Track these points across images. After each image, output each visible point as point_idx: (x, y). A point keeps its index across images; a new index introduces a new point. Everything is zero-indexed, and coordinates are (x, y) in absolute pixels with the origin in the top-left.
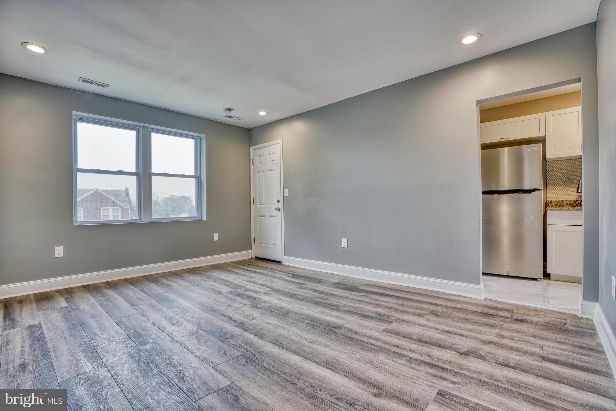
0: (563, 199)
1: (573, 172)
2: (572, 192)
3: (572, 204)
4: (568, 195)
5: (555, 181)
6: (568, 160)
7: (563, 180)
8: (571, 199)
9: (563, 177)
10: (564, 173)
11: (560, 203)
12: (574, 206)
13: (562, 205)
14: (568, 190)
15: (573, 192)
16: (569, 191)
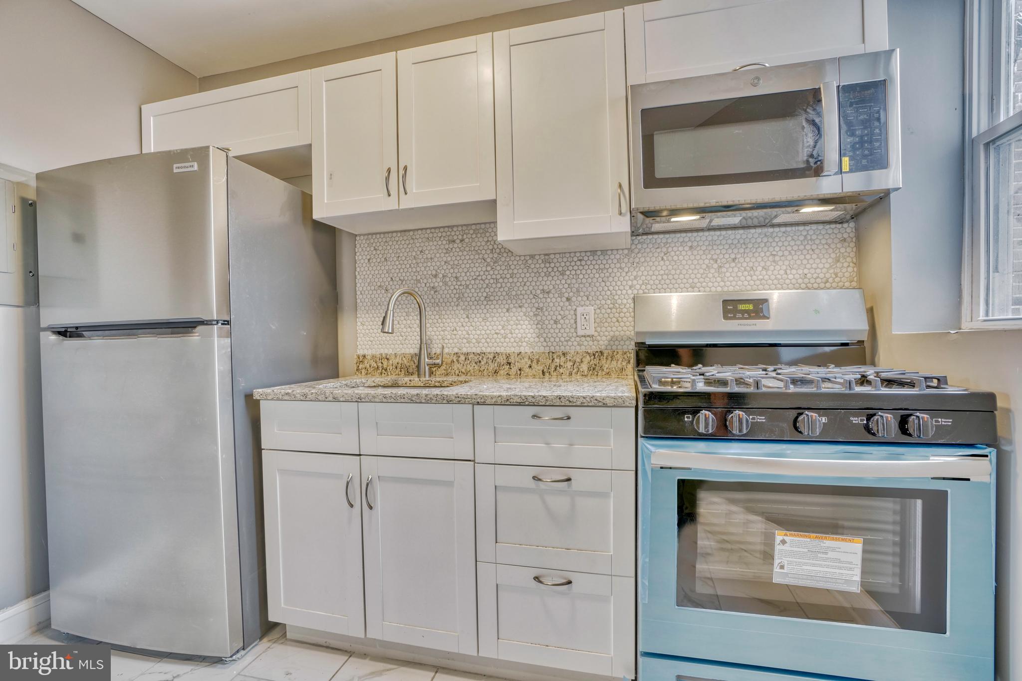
0: (387, 351)
1: (410, 270)
2: (409, 330)
3: (408, 364)
4: (400, 338)
5: (373, 296)
6: (401, 231)
8: (403, 351)
9: (391, 283)
11: (382, 363)
12: (411, 370)
14: (400, 322)
15: (411, 328)
16: (403, 326)
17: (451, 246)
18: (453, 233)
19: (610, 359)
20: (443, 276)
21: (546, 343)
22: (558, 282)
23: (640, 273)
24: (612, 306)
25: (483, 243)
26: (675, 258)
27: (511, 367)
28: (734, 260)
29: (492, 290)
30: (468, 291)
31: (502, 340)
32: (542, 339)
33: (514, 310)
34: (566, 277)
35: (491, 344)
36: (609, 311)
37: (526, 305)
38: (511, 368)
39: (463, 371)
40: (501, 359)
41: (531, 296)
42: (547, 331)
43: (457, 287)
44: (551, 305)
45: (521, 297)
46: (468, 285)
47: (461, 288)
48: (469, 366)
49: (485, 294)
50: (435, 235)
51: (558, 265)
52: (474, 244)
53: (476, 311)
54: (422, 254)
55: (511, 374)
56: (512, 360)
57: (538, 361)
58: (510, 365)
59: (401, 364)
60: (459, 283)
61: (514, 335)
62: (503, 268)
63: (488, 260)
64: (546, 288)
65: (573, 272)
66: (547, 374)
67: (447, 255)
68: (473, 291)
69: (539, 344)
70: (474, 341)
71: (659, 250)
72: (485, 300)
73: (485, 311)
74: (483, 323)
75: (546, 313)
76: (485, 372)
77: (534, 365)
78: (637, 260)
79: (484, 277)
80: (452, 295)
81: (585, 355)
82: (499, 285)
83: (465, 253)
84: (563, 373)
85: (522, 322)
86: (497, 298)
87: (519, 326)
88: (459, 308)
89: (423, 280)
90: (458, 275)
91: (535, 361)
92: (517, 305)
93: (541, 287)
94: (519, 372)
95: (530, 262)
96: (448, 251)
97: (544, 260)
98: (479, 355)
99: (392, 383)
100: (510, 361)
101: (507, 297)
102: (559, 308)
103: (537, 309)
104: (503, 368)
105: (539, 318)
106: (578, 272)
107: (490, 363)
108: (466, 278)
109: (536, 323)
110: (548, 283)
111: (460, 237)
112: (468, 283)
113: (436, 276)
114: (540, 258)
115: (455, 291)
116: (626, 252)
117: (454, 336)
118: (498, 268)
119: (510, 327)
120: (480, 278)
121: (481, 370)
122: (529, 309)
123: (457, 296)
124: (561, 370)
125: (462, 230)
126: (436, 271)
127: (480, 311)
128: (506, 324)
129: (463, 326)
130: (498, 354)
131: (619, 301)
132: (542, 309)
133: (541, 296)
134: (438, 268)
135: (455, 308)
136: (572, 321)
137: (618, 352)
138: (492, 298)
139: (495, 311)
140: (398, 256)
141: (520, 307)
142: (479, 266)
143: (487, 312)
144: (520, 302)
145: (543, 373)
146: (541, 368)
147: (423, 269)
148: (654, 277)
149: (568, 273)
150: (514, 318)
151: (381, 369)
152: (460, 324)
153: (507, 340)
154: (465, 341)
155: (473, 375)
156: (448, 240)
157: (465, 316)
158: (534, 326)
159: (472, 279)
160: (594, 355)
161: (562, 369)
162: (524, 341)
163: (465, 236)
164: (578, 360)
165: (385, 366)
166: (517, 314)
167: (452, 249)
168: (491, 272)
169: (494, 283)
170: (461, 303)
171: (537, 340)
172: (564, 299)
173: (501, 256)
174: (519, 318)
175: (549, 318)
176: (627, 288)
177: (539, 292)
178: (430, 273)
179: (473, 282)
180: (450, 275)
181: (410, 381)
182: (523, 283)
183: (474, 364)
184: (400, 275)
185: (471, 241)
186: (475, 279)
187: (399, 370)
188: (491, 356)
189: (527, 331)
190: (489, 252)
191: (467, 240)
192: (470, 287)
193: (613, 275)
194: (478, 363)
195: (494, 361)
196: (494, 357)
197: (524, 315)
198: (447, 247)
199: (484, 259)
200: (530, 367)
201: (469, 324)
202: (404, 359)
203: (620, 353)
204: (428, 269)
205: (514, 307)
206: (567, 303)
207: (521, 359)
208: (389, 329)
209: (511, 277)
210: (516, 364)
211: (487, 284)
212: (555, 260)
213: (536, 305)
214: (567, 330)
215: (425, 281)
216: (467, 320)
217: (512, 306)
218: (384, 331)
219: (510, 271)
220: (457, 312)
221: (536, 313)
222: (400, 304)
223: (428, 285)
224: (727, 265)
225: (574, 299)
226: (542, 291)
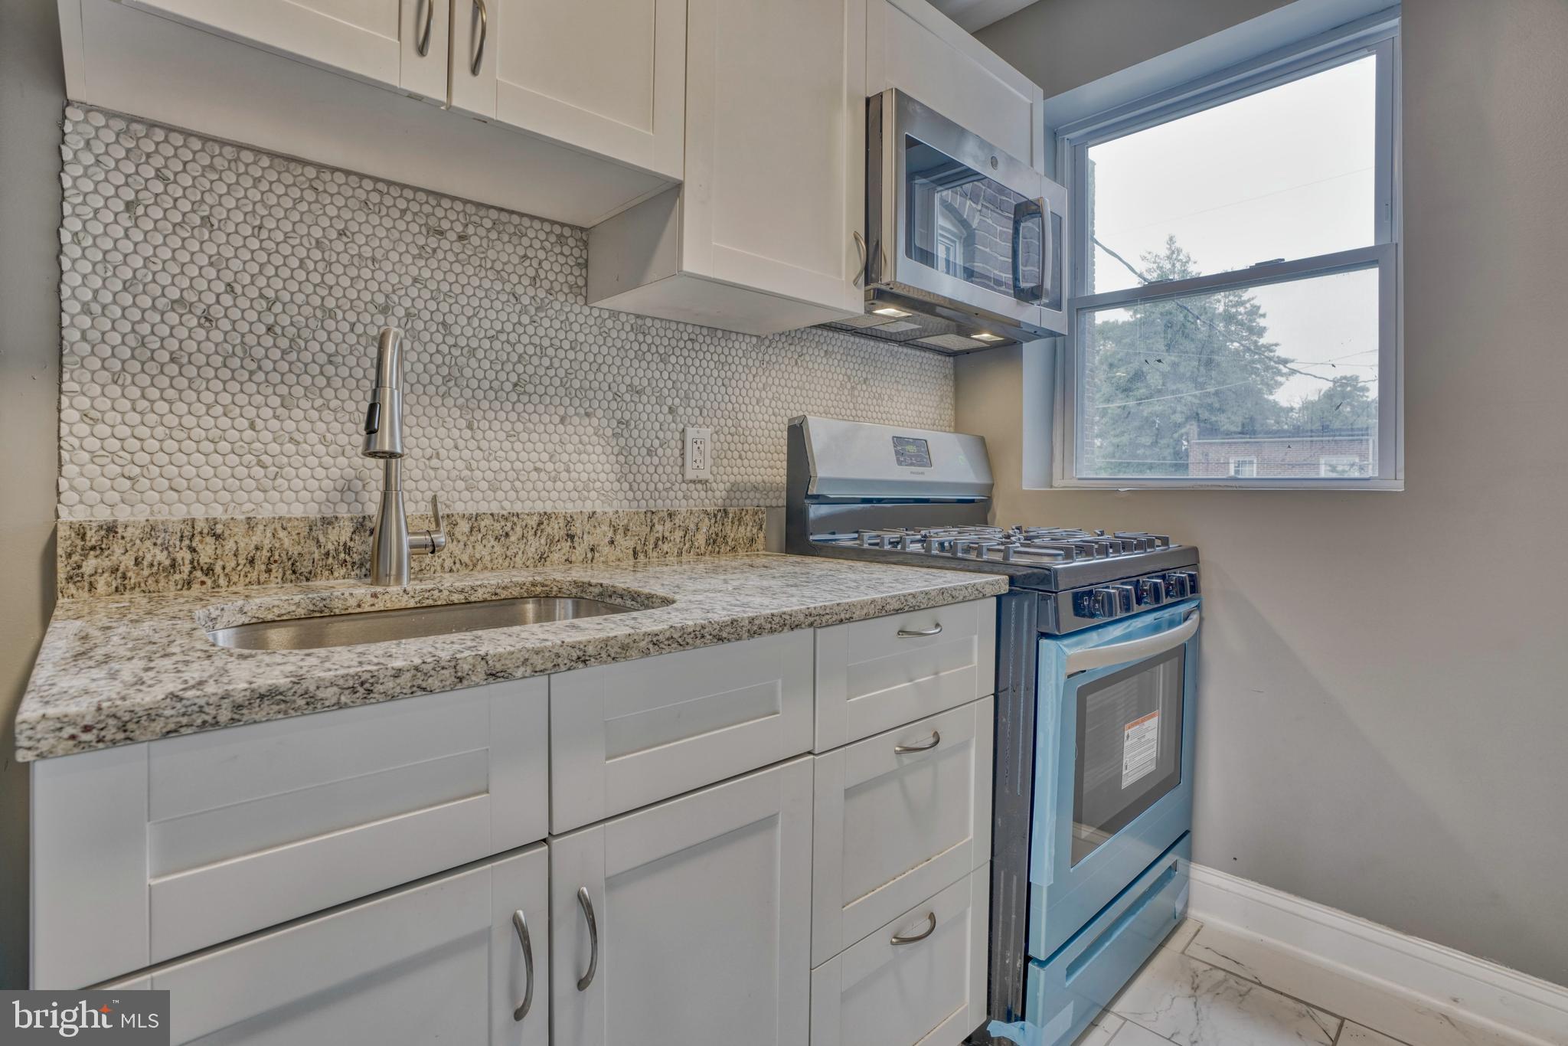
0: (217, 512)
1: (301, 275)
2: (290, 448)
3: (295, 551)
4: (258, 471)
6: (273, 155)
7: (226, 325)
8: (282, 510)
9: (227, 300)
10: (236, 265)
11: (193, 550)
13: (209, 571)
14: (260, 424)
15: (298, 443)
16: (267, 436)
17: (433, 242)
18: (440, 213)
19: (737, 523)
20: (408, 315)
21: (632, 493)
22: (657, 375)
23: (770, 381)
24: (733, 430)
25: (515, 260)
26: (810, 365)
27: (576, 545)
28: (866, 380)
29: (530, 370)
30: (473, 363)
31: (549, 485)
32: (626, 486)
33: (576, 420)
34: (670, 367)
35: (523, 494)
36: (729, 438)
37: (600, 413)
38: (574, 548)
39: (465, 558)
40: (555, 528)
41: (610, 396)
42: (634, 469)
43: (445, 349)
44: (644, 417)
45: (591, 394)
46: (474, 349)
47: (456, 352)
48: (479, 547)
49: (514, 378)
50: (388, 201)
51: (657, 341)
52: (491, 254)
53: (491, 415)
54: (345, 239)
55: (573, 558)
56: (577, 529)
57: (626, 530)
58: (572, 542)
59: (271, 550)
60: (451, 340)
61: (574, 475)
62: (557, 324)
63: (526, 300)
64: (636, 382)
65: (681, 361)
66: (641, 556)
67: (422, 263)
68: (486, 364)
69: (621, 495)
70: (484, 485)
71: (792, 348)
72: (513, 390)
73: (513, 416)
74: (507, 445)
75: (635, 433)
76: (517, 559)
77: (619, 538)
78: (767, 358)
79: (513, 338)
80: (432, 368)
81: (702, 516)
82: (546, 362)
83: (470, 271)
84: (667, 553)
85: (590, 448)
86: (541, 390)
87: (584, 457)
88: (449, 402)
89: (344, 312)
90: (450, 319)
91: (621, 531)
92: (582, 411)
93: (628, 380)
94: (590, 555)
95: (609, 323)
96: (422, 253)
97: (634, 326)
98: (506, 519)
99: (311, 607)
100: (573, 530)
101: (562, 391)
102: (657, 426)
103: (619, 422)
104: (559, 547)
105: (622, 441)
106: (689, 362)
107: (531, 538)
108: (469, 332)
109: (616, 450)
110: (641, 373)
111: (459, 228)
112: (474, 344)
113: (385, 310)
114: (627, 321)
115: (438, 359)
116: (754, 340)
117: (432, 473)
118: (546, 323)
119: (565, 457)
120: (503, 337)
121: (509, 553)
122: (604, 422)
123: (445, 371)
124: (665, 547)
125: (464, 211)
126: (387, 296)
127: (502, 415)
128: (559, 449)
129: (456, 447)
130: (549, 517)
131: (743, 423)
132: (627, 424)
133: (627, 397)
134: (394, 292)
135: (438, 401)
136: (677, 452)
137: (747, 511)
138: (530, 388)
139: (535, 418)
140: (257, 223)
141: (587, 415)
142: (503, 310)
143: (519, 420)
144: (587, 404)
145: (635, 553)
146: (631, 544)
147: (345, 282)
148: (786, 390)
149: (673, 359)
150: (576, 438)
151: (187, 568)
152: (449, 443)
153: (559, 485)
154: (461, 485)
155: (489, 566)
156: (426, 224)
157: (462, 423)
158: (613, 458)
159: (485, 337)
160: (715, 516)
161: (666, 543)
162: (594, 489)
163: (471, 230)
164: (692, 526)
165: (204, 559)
166: (581, 430)
167: (434, 251)
168: (531, 330)
169: (535, 354)
170: (455, 391)
171: (616, 486)
172: (666, 409)
173: (551, 298)
174: (585, 439)
175: (640, 442)
176: (754, 401)
177: (623, 388)
178: (367, 297)
179: (486, 344)
180: (426, 315)
181: (375, 595)
182: (595, 367)
183: (492, 540)
184: (262, 282)
185: (485, 245)
186: (491, 339)
187: (263, 567)
188: (533, 522)
189: (599, 467)
190: (526, 281)
191: (475, 241)
192: (480, 354)
193: (737, 376)
194: (503, 539)
195: (539, 532)
196: (540, 523)
197: (595, 434)
198: (421, 241)
199: (514, 295)
200: (612, 542)
201: (472, 444)
202: (282, 534)
203: (750, 512)
204: (361, 285)
205: (576, 414)
206: (670, 418)
207: (595, 526)
208: (392, 443)
209: (572, 348)
210: (585, 537)
211: (520, 356)
212: (653, 332)
213: (618, 414)
214: (668, 469)
215: (352, 317)
216: (468, 433)
217: (571, 411)
218: (378, 448)
219: (571, 336)
220: (443, 411)
221: (616, 431)
222: (260, 368)
223: (359, 329)
224: (859, 387)
225: (681, 410)
226: (629, 388)
